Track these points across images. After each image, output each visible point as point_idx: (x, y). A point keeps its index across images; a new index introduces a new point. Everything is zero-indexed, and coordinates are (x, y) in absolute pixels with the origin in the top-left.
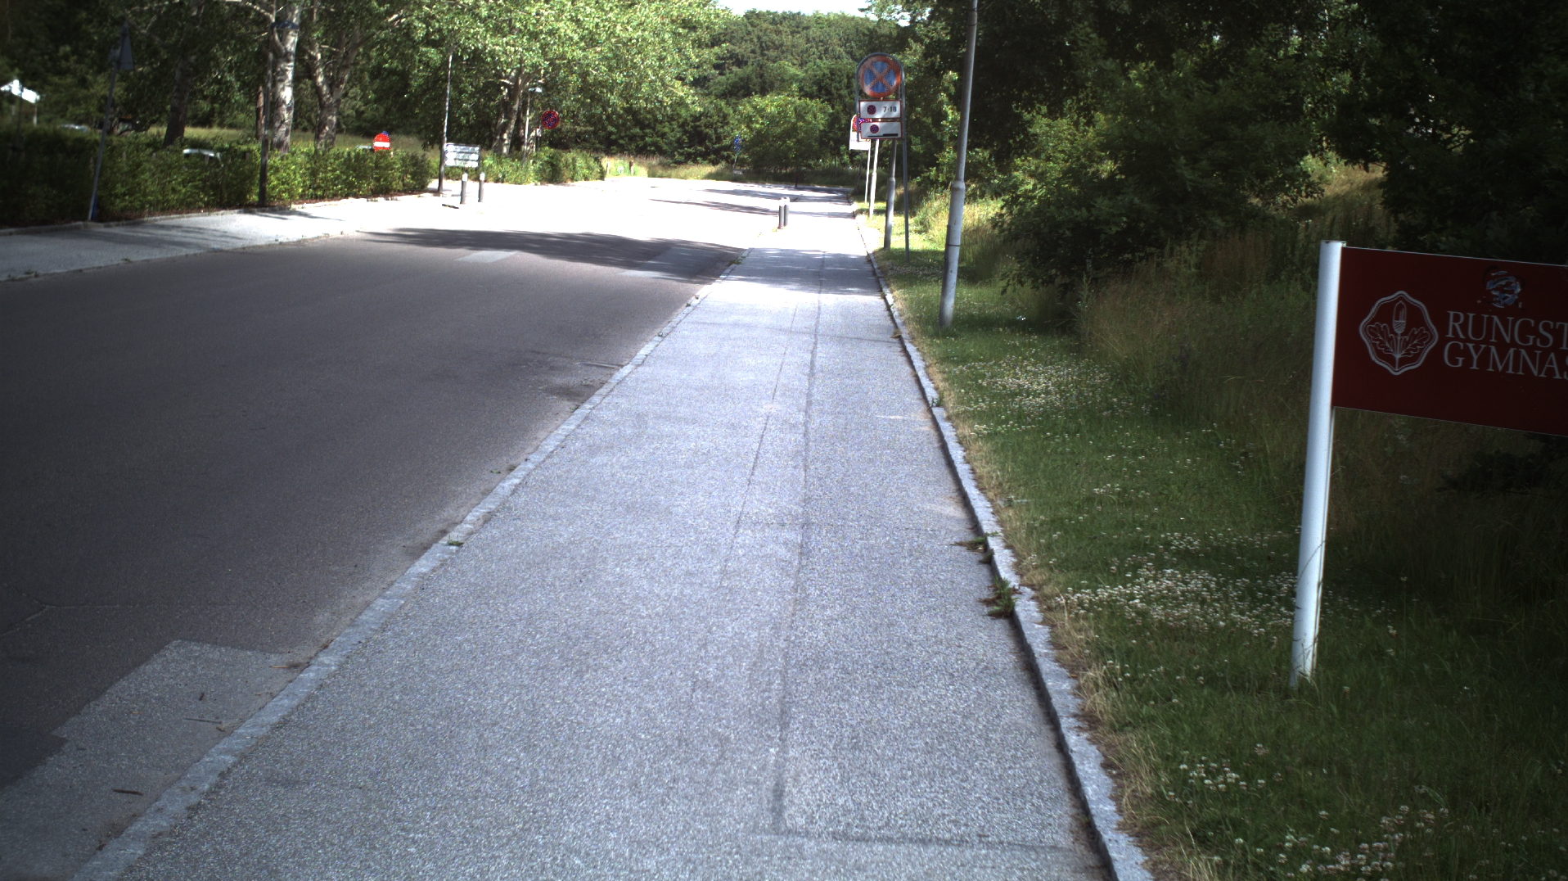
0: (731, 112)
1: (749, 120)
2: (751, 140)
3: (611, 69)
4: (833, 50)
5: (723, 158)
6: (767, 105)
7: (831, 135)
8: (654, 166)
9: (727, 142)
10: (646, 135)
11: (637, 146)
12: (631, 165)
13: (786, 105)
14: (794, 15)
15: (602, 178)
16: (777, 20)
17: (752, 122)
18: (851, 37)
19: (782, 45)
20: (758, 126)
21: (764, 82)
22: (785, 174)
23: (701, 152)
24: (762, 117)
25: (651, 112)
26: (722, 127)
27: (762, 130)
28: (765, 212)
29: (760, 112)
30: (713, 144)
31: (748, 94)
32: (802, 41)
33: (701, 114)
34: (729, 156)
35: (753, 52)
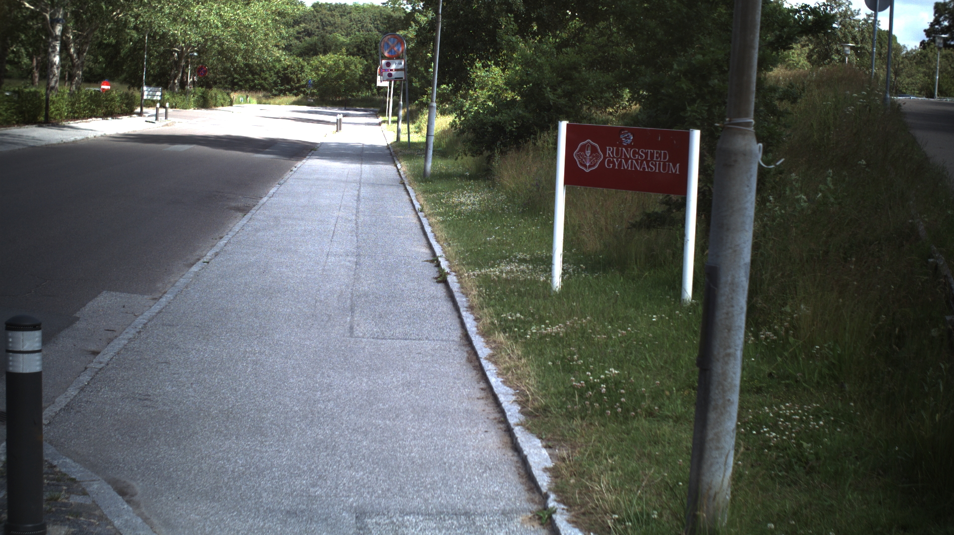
0: (306, 64)
1: (317, 69)
2: (319, 81)
3: (237, 41)
4: (366, 26)
5: (301, 92)
6: (327, 60)
7: (366, 77)
8: (260, 97)
9: (303, 83)
10: (255, 79)
11: (250, 86)
12: (247, 97)
13: (339, 60)
14: (342, 5)
15: (231, 104)
16: (332, 8)
17: (319, 70)
18: (377, 18)
19: (335, 23)
20: (322, 73)
21: (326, 46)
22: (339, 101)
23: (288, 89)
24: (325, 67)
25: (258, 65)
26: (301, 74)
27: (325, 75)
28: (328, 123)
29: (323, 64)
30: (295, 84)
31: (316, 54)
32: (347, 21)
33: (288, 66)
34: (305, 91)
35: (318, 28)
